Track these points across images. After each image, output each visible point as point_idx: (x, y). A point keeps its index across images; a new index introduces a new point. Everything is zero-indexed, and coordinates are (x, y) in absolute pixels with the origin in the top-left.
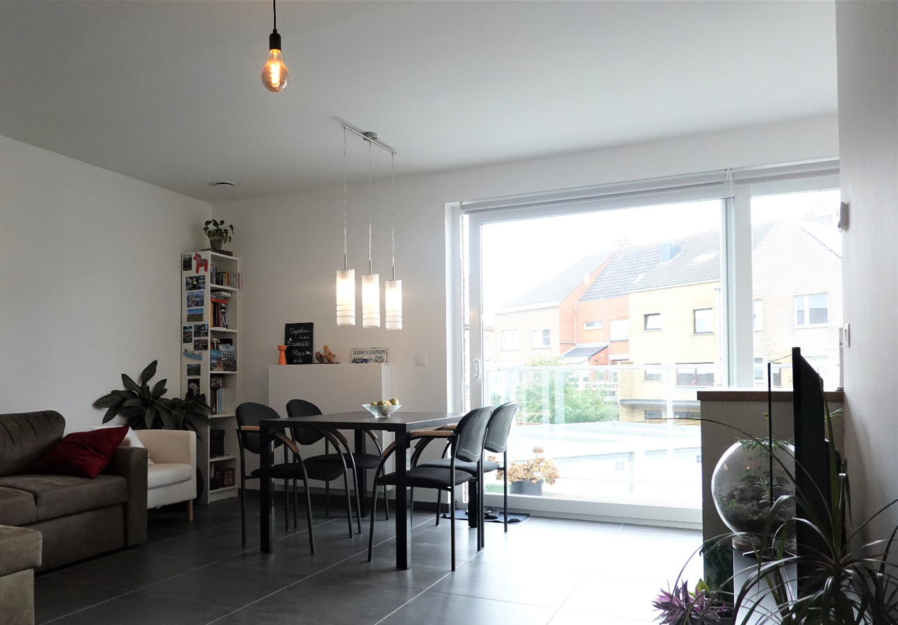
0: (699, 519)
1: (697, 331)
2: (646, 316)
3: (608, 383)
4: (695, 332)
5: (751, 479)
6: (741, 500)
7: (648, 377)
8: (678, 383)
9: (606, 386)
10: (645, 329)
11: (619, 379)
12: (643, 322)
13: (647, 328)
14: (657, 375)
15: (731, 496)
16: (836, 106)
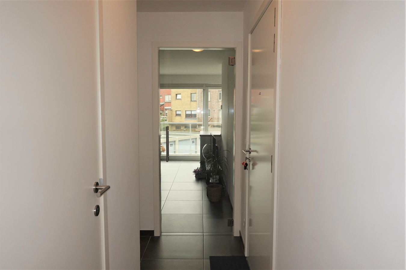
0: (200, 158)
1: (192, 100)
2: (176, 95)
3: (164, 117)
4: (191, 100)
5: (208, 150)
6: (206, 153)
7: (177, 115)
8: (186, 117)
9: (163, 118)
10: (176, 99)
11: (168, 115)
12: (175, 96)
13: (177, 98)
14: (180, 114)
15: (205, 153)
16: (221, 74)
